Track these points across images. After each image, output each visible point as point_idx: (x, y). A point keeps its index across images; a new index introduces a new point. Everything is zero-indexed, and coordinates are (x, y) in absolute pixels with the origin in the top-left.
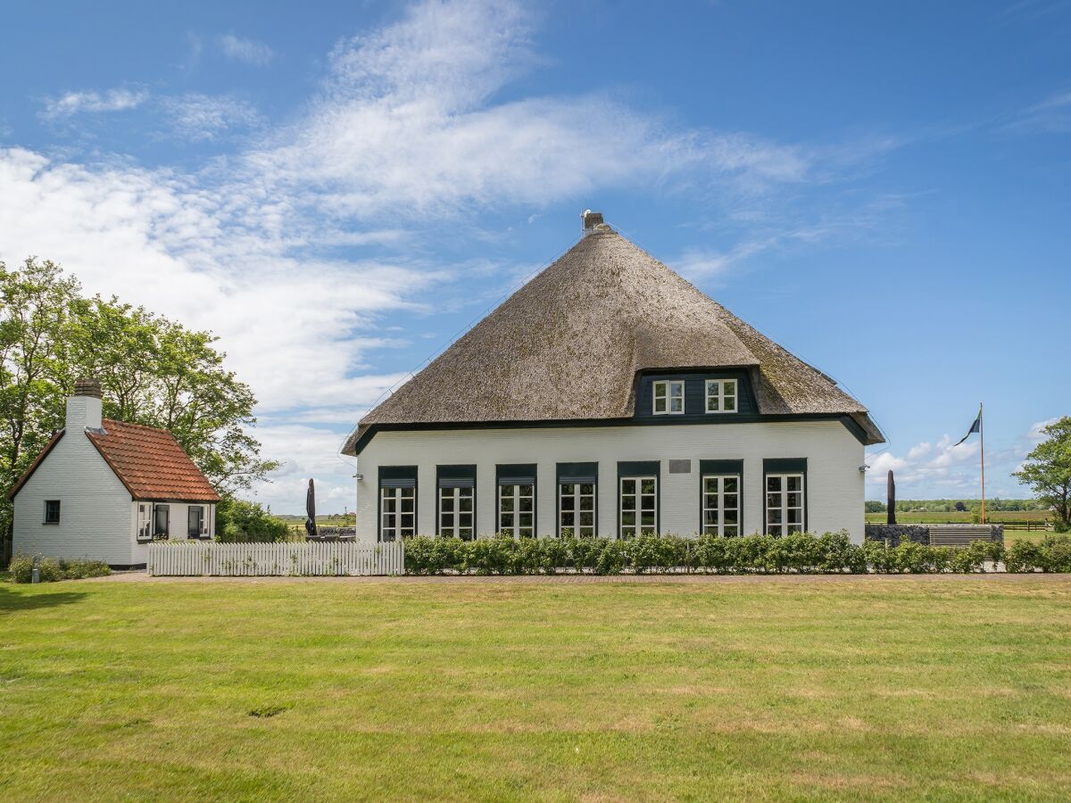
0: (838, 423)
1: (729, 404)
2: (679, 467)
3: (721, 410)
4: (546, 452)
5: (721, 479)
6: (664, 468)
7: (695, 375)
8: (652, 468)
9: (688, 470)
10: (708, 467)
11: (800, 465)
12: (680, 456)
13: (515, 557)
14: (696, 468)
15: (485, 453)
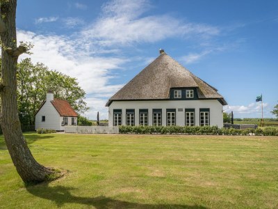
0: (217, 100)
1: (191, 96)
2: (180, 110)
4: (150, 106)
5: (190, 113)
6: (177, 110)
8: (174, 110)
9: (182, 111)
10: (187, 110)
11: (208, 110)
12: (180, 107)
13: (143, 130)
14: (184, 110)
15: (137, 106)
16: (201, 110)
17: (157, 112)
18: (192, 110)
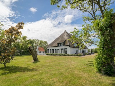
0: (68, 46)
2: (60, 49)
4: (54, 48)
10: (62, 49)
11: (66, 49)
15: (52, 48)
16: (65, 49)
17: (56, 50)
18: (63, 49)
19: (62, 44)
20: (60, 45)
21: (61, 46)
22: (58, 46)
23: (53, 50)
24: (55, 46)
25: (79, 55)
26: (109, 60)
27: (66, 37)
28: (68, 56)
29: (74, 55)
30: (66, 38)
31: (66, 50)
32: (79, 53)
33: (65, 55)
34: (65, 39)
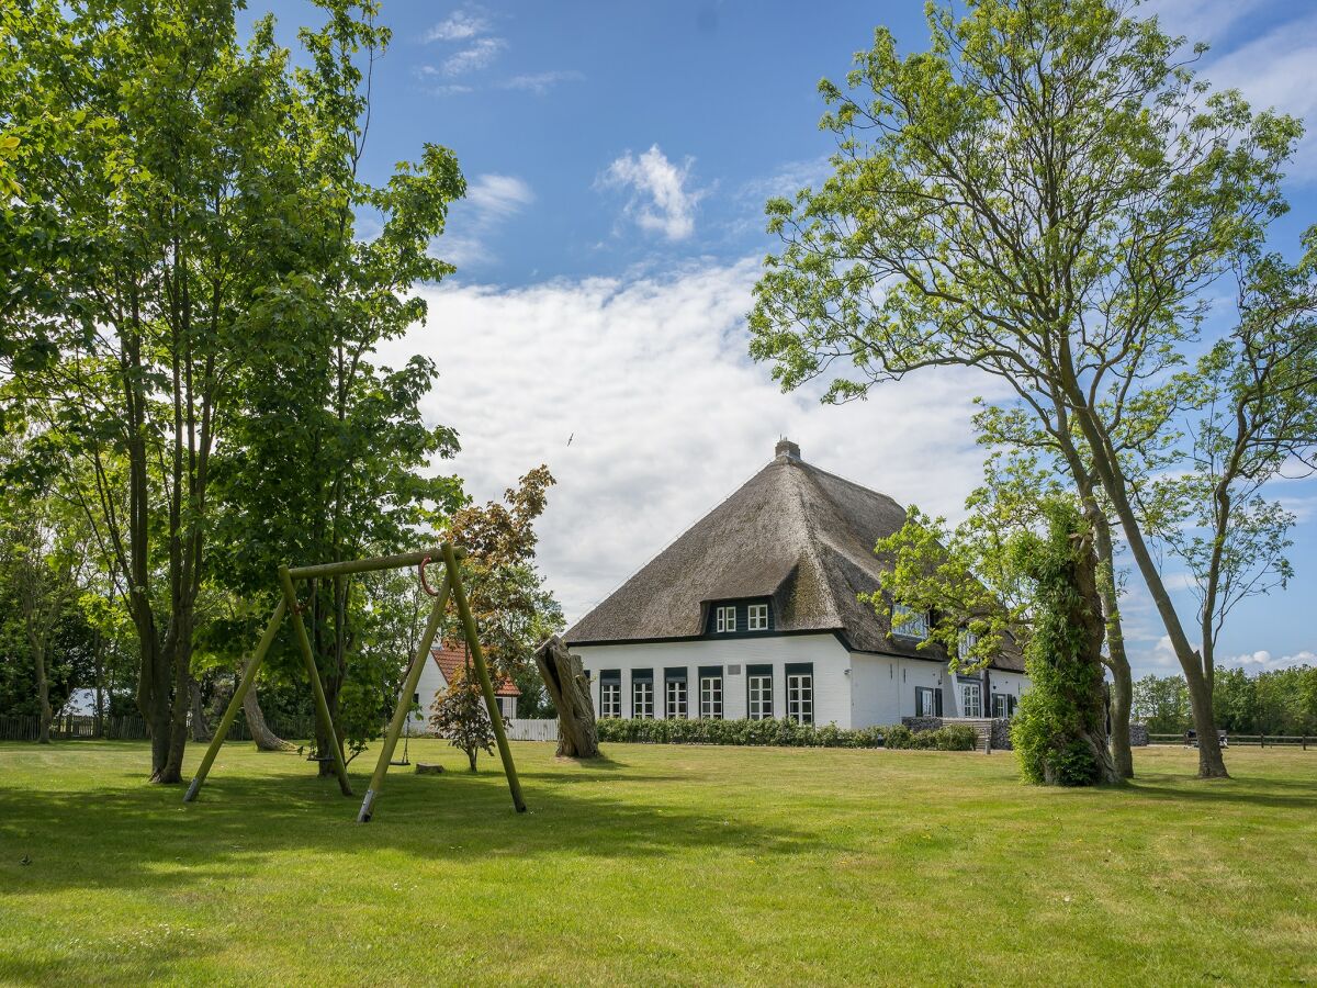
0: (831, 635)
1: (763, 624)
2: (734, 670)
3: (758, 628)
4: (658, 660)
5: (761, 679)
6: (725, 671)
7: (742, 604)
8: (717, 671)
9: (739, 673)
10: (753, 670)
11: (807, 668)
12: (735, 662)
13: (610, 730)
14: (744, 671)
15: (626, 661)
16: (791, 669)
17: (676, 675)
18: (766, 670)
19: (756, 618)
20: (726, 620)
21: (743, 633)
22: (708, 633)
23: (643, 675)
24: (669, 630)
25: (948, 732)
26: (1074, 719)
27: (803, 534)
28: (829, 744)
29: (900, 740)
30: (796, 537)
31: (807, 683)
32: (957, 719)
33: (800, 734)
34: (795, 550)
